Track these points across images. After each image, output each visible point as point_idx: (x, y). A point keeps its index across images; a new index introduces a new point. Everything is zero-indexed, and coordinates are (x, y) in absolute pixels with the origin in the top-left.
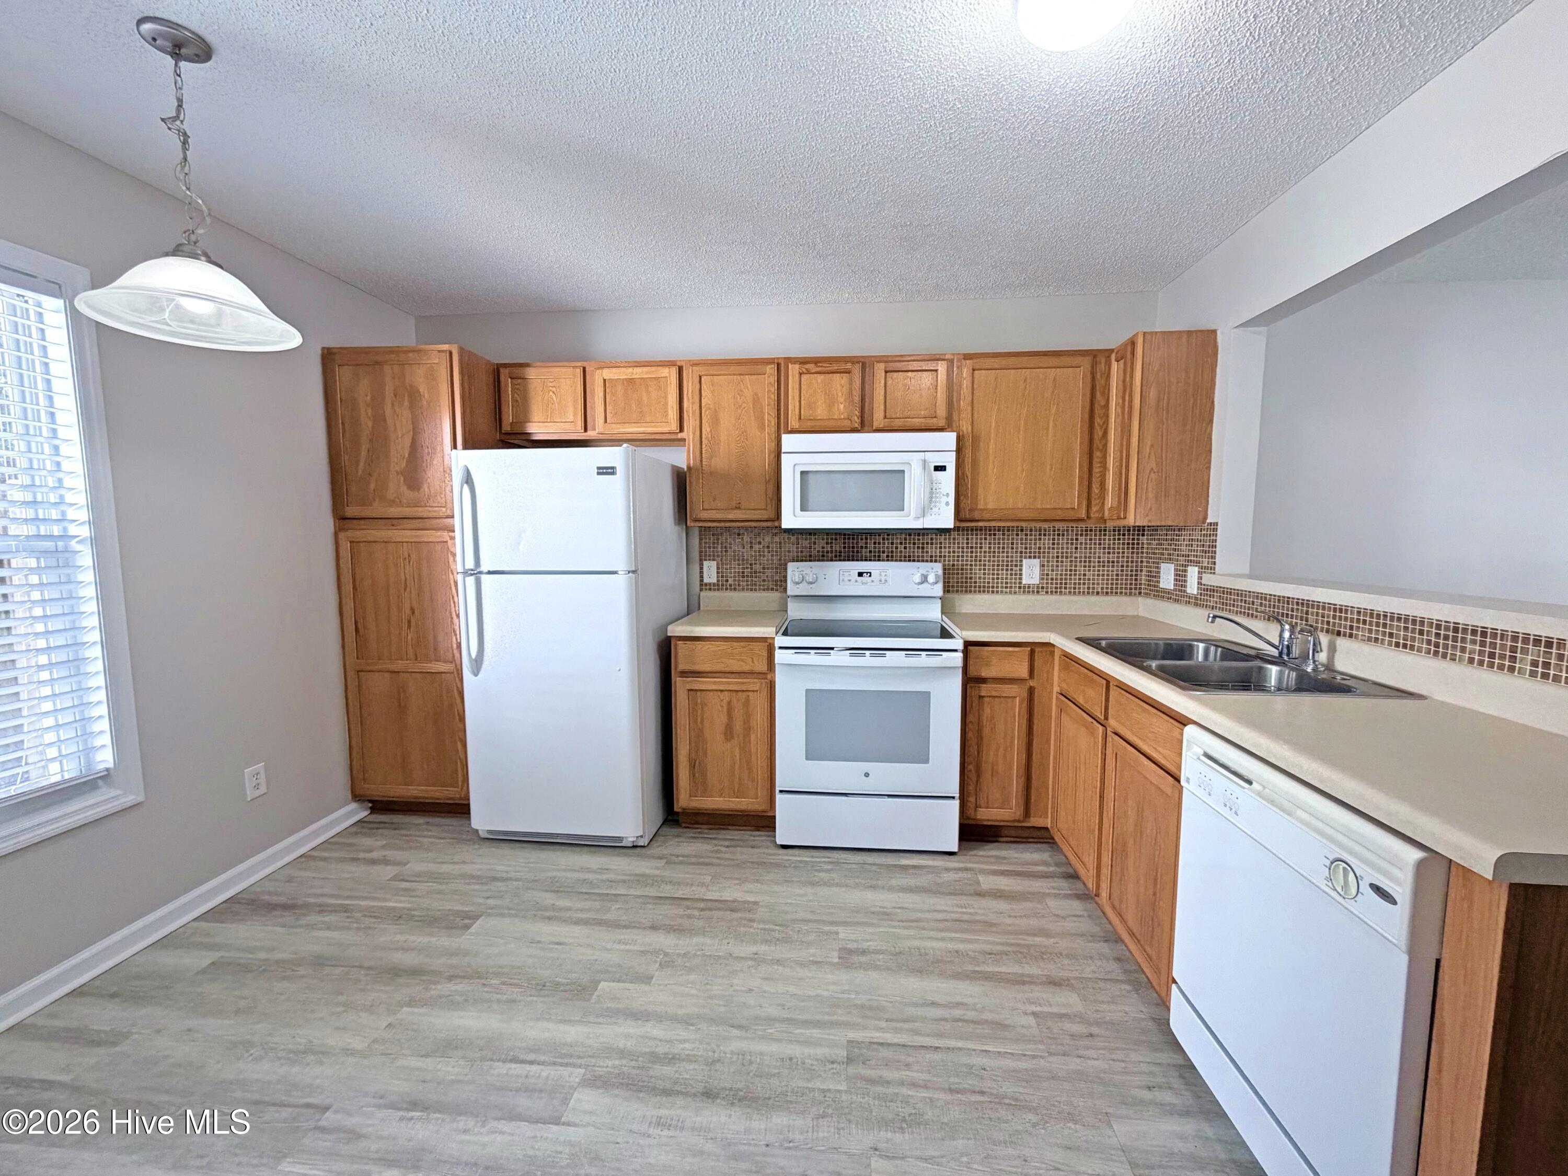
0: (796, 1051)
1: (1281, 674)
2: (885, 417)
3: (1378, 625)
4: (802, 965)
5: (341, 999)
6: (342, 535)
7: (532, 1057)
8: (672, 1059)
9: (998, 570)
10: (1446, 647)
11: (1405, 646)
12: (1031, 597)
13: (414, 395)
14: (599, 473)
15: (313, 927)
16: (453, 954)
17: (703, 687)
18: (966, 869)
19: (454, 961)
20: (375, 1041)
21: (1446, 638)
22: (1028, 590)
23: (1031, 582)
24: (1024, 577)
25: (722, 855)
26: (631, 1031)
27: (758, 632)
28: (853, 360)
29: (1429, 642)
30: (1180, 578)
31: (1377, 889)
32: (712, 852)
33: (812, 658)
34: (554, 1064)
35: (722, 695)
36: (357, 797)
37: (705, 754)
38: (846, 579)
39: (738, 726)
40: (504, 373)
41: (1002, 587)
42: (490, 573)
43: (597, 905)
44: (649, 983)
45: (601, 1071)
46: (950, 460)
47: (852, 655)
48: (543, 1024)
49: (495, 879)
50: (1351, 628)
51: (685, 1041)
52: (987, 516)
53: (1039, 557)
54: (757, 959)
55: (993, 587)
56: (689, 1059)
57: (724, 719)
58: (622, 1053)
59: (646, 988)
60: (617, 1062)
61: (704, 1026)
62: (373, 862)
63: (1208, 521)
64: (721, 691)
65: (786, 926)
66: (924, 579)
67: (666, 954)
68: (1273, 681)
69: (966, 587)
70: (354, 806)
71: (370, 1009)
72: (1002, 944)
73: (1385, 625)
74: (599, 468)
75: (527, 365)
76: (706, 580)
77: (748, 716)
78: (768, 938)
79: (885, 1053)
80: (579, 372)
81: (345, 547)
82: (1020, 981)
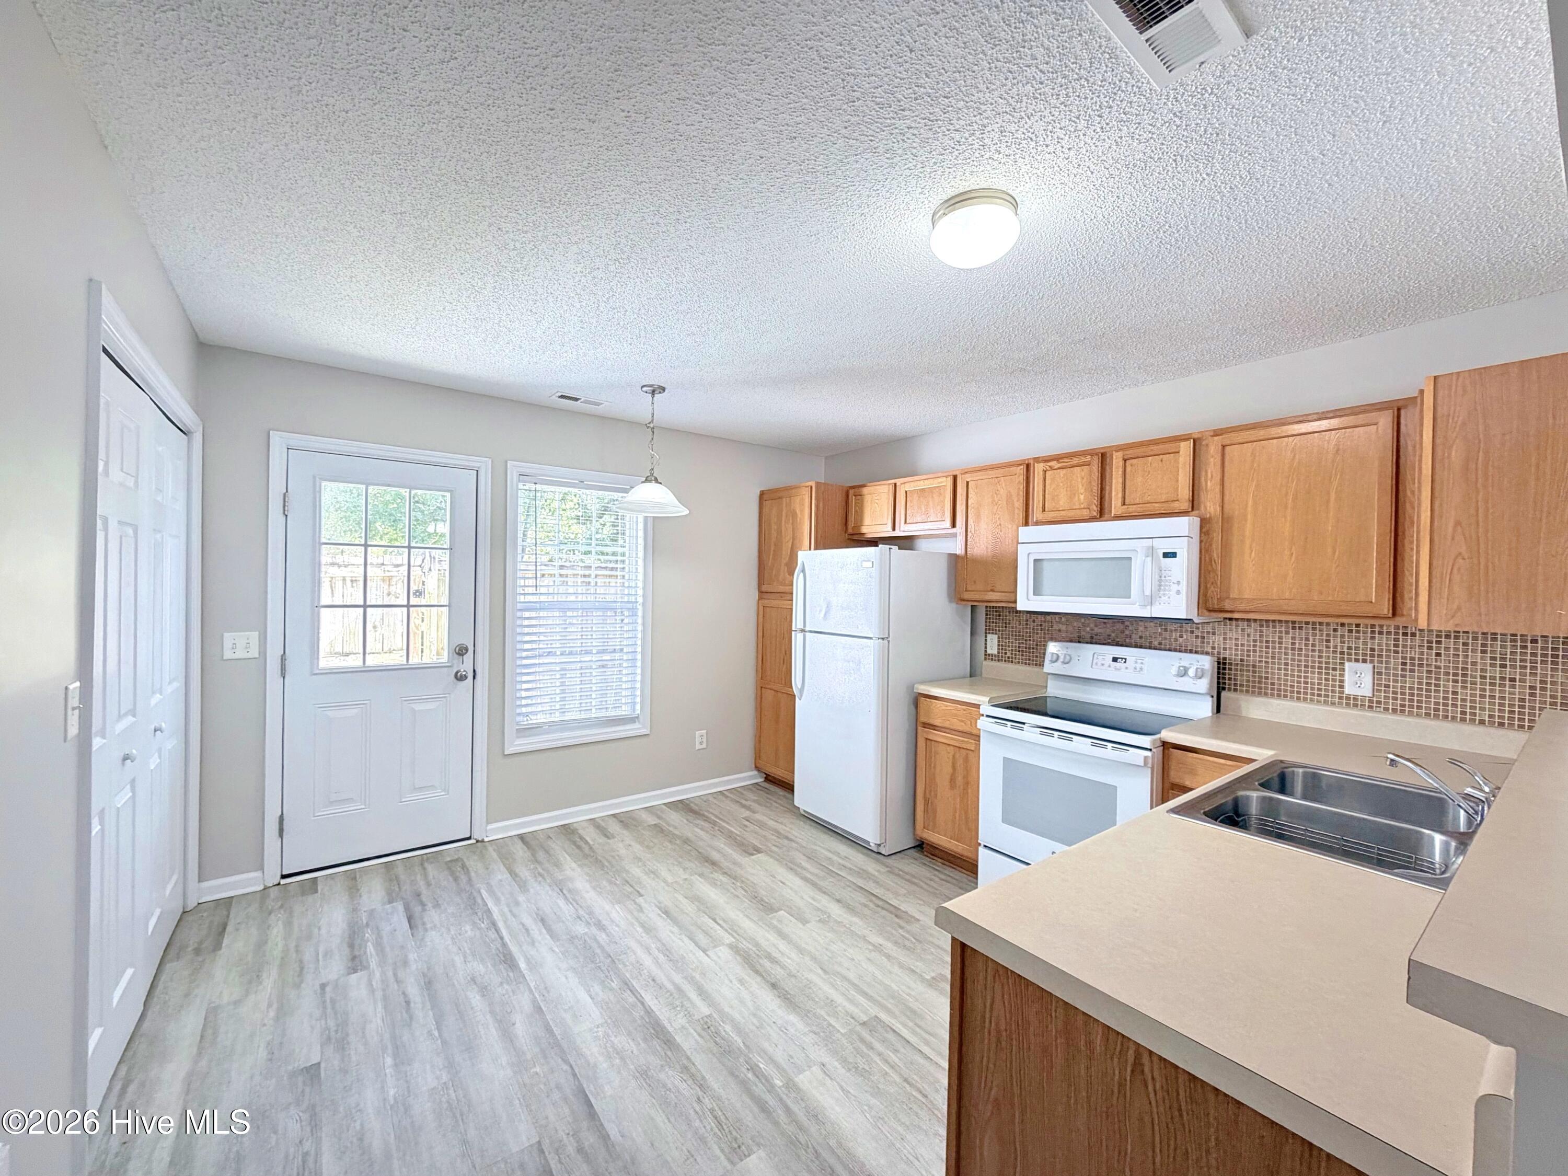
0: (839, 999)
2: (1124, 504)
4: (901, 966)
5: (680, 860)
6: (761, 602)
7: (721, 922)
8: (774, 961)
9: (1306, 672)
12: (1359, 713)
13: (794, 515)
15: (697, 825)
16: (735, 863)
17: (936, 739)
19: (732, 866)
20: (676, 882)
22: (1354, 702)
23: (1360, 693)
24: (1346, 684)
25: (932, 883)
26: (772, 939)
27: (975, 700)
28: (1095, 452)
32: (927, 878)
33: (1008, 730)
34: (726, 931)
35: (948, 748)
36: (757, 768)
37: (936, 796)
38: (1099, 664)
39: (960, 780)
40: (851, 492)
41: (1313, 694)
42: (811, 632)
43: (822, 874)
44: (804, 925)
45: (740, 945)
46: (1188, 546)
47: (1042, 734)
48: (738, 913)
49: (787, 838)
51: (789, 958)
52: (1242, 607)
53: (1372, 662)
54: (878, 948)
55: (1299, 692)
56: (783, 967)
57: (950, 770)
58: (757, 945)
59: (801, 926)
60: (750, 947)
61: (807, 959)
62: (744, 806)
64: (949, 745)
65: (920, 942)
66: (1183, 673)
67: (829, 916)
69: (1260, 688)
70: (755, 773)
71: (685, 869)
75: (864, 486)
76: (989, 651)
77: (967, 771)
78: (900, 941)
79: (890, 1036)
80: (892, 488)
81: (761, 608)
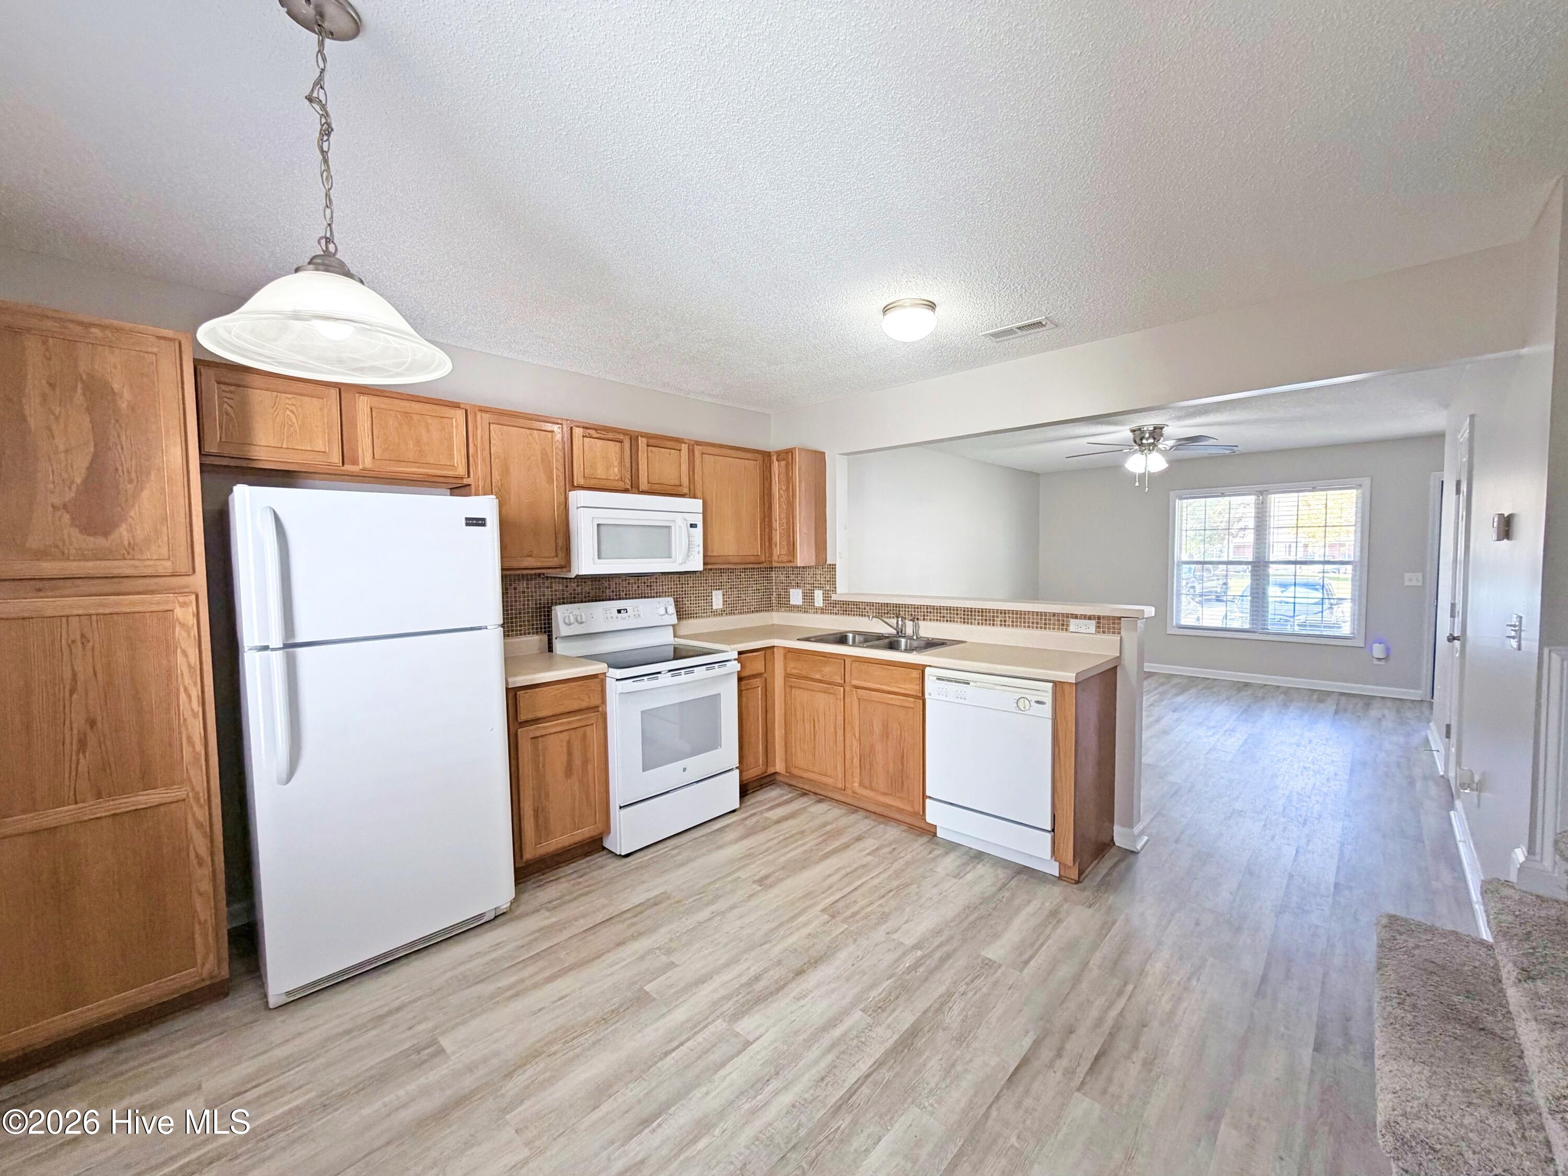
1: (906, 642)
2: (648, 481)
3: (937, 613)
7: (675, 1044)
10: (968, 619)
11: (950, 621)
12: (718, 619)
14: (467, 524)
16: (469, 1069)
17: (543, 732)
18: (754, 814)
19: (481, 1071)
21: (968, 615)
22: (715, 613)
23: (718, 607)
24: (714, 604)
25: (586, 883)
26: (711, 988)
27: (593, 670)
28: (625, 432)
29: (961, 618)
30: (808, 597)
31: (1038, 702)
32: (573, 886)
33: (646, 684)
34: (696, 1033)
35: (561, 736)
37: (547, 796)
38: (610, 616)
39: (577, 762)
44: (677, 965)
45: (731, 1012)
46: (698, 520)
47: (674, 675)
50: (924, 616)
51: (747, 968)
53: (726, 589)
54: (718, 914)
56: (765, 971)
57: (564, 758)
58: (726, 998)
59: (679, 968)
60: (731, 1002)
63: (828, 563)
64: (561, 732)
65: (705, 892)
66: (666, 611)
67: (658, 948)
68: (903, 647)
72: (821, 836)
73: (940, 613)
74: (467, 519)
77: (585, 748)
80: (332, 393)
82: (846, 846)
